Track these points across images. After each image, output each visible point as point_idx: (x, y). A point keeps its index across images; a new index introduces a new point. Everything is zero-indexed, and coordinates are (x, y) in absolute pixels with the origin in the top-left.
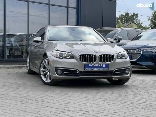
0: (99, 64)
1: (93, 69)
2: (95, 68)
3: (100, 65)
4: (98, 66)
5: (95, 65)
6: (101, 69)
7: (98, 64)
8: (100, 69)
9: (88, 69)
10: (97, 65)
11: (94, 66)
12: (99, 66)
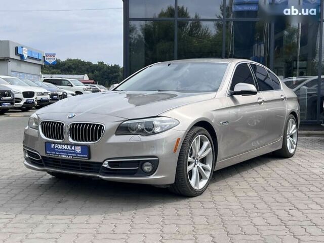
0: (68, 144)
1: (58, 155)
2: (63, 152)
3: (71, 148)
4: (66, 149)
5: (61, 147)
6: (73, 156)
7: (66, 144)
8: (71, 157)
9: (52, 154)
10: (65, 147)
11: (60, 149)
12: (69, 150)
